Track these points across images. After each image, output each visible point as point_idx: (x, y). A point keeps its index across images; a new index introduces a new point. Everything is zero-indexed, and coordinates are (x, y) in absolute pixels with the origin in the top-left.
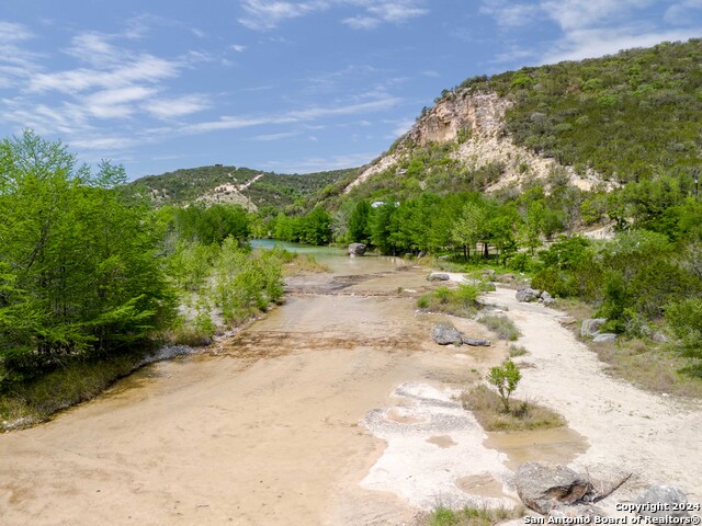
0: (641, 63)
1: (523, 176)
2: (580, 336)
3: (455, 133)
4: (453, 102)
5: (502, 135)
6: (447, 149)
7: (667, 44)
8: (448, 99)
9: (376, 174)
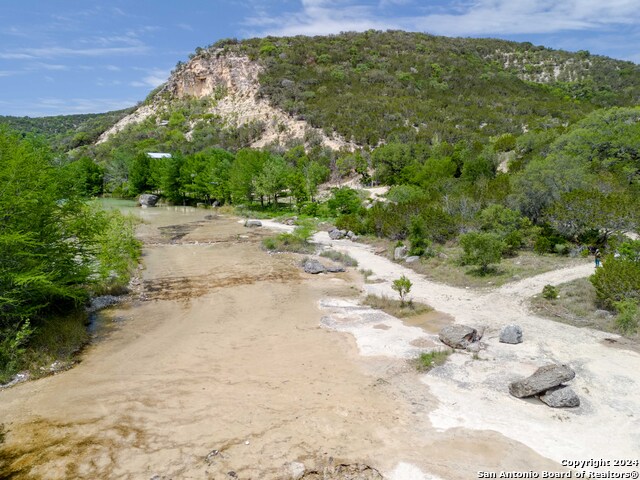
0: (357, 45)
1: (282, 135)
2: (394, 259)
3: (211, 89)
4: (208, 60)
5: (259, 97)
6: (205, 104)
7: (373, 31)
8: (203, 57)
9: (135, 123)
